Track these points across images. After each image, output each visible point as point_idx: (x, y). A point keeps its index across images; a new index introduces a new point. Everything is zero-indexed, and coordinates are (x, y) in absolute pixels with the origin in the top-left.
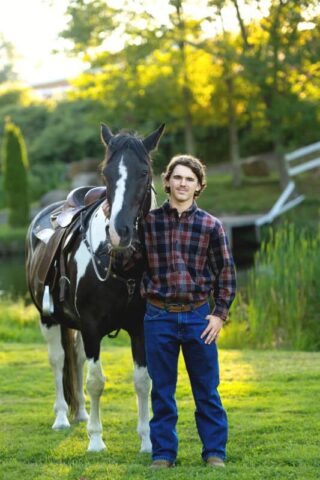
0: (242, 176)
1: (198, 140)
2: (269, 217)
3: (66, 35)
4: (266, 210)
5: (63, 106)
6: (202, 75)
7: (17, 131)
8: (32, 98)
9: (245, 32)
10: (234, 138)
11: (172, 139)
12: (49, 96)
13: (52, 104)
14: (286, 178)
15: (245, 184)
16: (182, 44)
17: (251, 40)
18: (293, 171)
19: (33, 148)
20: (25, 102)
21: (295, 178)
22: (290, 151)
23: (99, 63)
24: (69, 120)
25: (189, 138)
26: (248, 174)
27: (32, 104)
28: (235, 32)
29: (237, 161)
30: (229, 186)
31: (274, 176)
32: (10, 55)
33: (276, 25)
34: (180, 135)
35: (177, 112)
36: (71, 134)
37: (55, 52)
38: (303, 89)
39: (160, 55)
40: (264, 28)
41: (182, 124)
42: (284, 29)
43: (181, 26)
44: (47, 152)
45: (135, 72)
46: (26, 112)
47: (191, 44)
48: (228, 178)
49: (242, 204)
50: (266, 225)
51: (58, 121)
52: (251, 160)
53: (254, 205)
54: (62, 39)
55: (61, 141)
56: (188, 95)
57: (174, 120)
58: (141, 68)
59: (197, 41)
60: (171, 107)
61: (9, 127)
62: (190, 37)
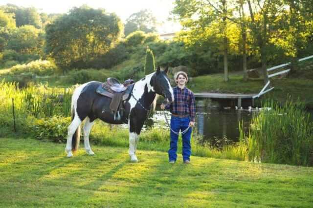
0: (247, 77)
1: (229, 60)
2: (258, 95)
3: (175, 12)
4: (258, 92)
5: (172, 43)
6: (233, 32)
7: (151, 52)
8: (160, 39)
9: (252, 15)
10: (245, 60)
11: (218, 60)
12: (167, 39)
13: (168, 42)
14: (267, 79)
15: (248, 80)
16: (224, 19)
17: (255, 19)
18: (269, 76)
19: (158, 61)
20: (157, 41)
21: (270, 78)
22: (269, 68)
23: (188, 25)
24: (175, 50)
25: (225, 59)
26: (250, 76)
27: (160, 41)
28: (248, 15)
29: (246, 70)
30: (242, 81)
31: (262, 78)
32: (154, 23)
33: (266, 12)
34: (222, 58)
35: (221, 48)
36: (175, 55)
37: (170, 19)
38: (277, 41)
39: (215, 23)
40: (261, 13)
41: (223, 53)
42: (269, 15)
43: (225, 11)
44: (165, 62)
45: (204, 30)
46: (157, 45)
47: (229, 19)
48: (241, 77)
49: (247, 89)
50: (257, 98)
51: (170, 50)
52: (251, 70)
53: (252, 90)
54: (173, 14)
55: (171, 58)
56: (226, 40)
57: (219, 51)
58: (206, 28)
59: (231, 18)
60: (219, 46)
61: (148, 50)
62: (228, 16)
